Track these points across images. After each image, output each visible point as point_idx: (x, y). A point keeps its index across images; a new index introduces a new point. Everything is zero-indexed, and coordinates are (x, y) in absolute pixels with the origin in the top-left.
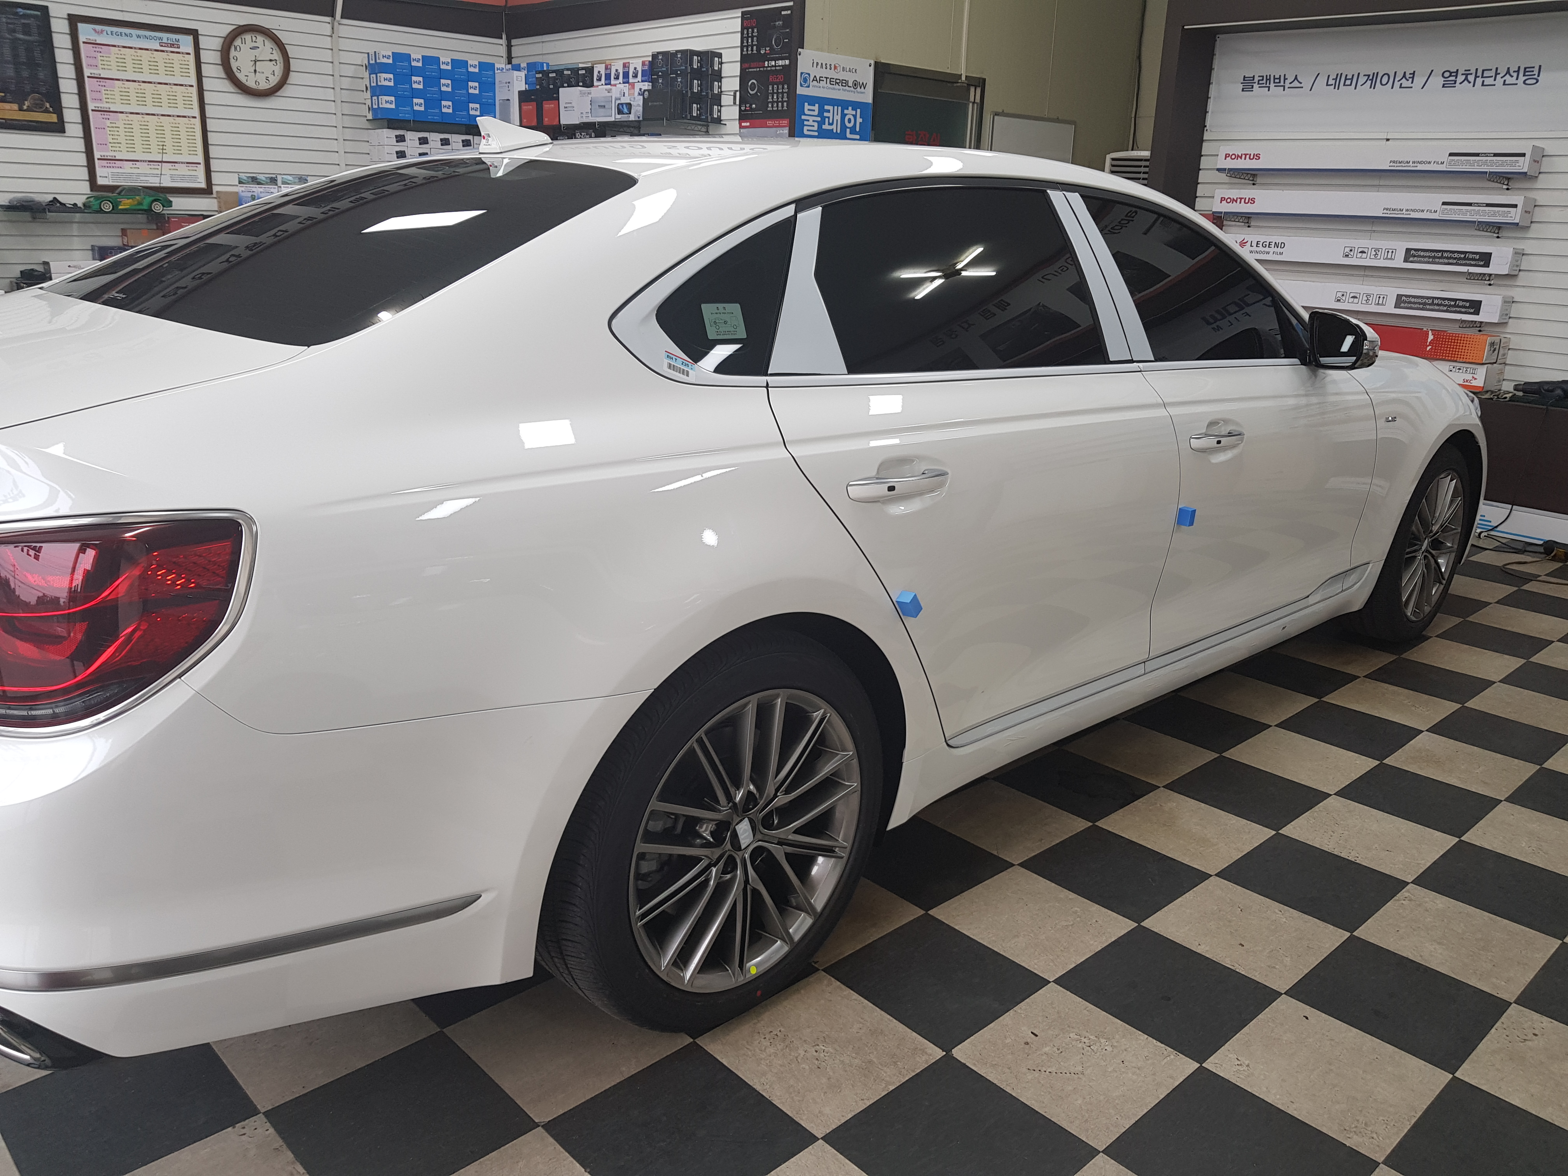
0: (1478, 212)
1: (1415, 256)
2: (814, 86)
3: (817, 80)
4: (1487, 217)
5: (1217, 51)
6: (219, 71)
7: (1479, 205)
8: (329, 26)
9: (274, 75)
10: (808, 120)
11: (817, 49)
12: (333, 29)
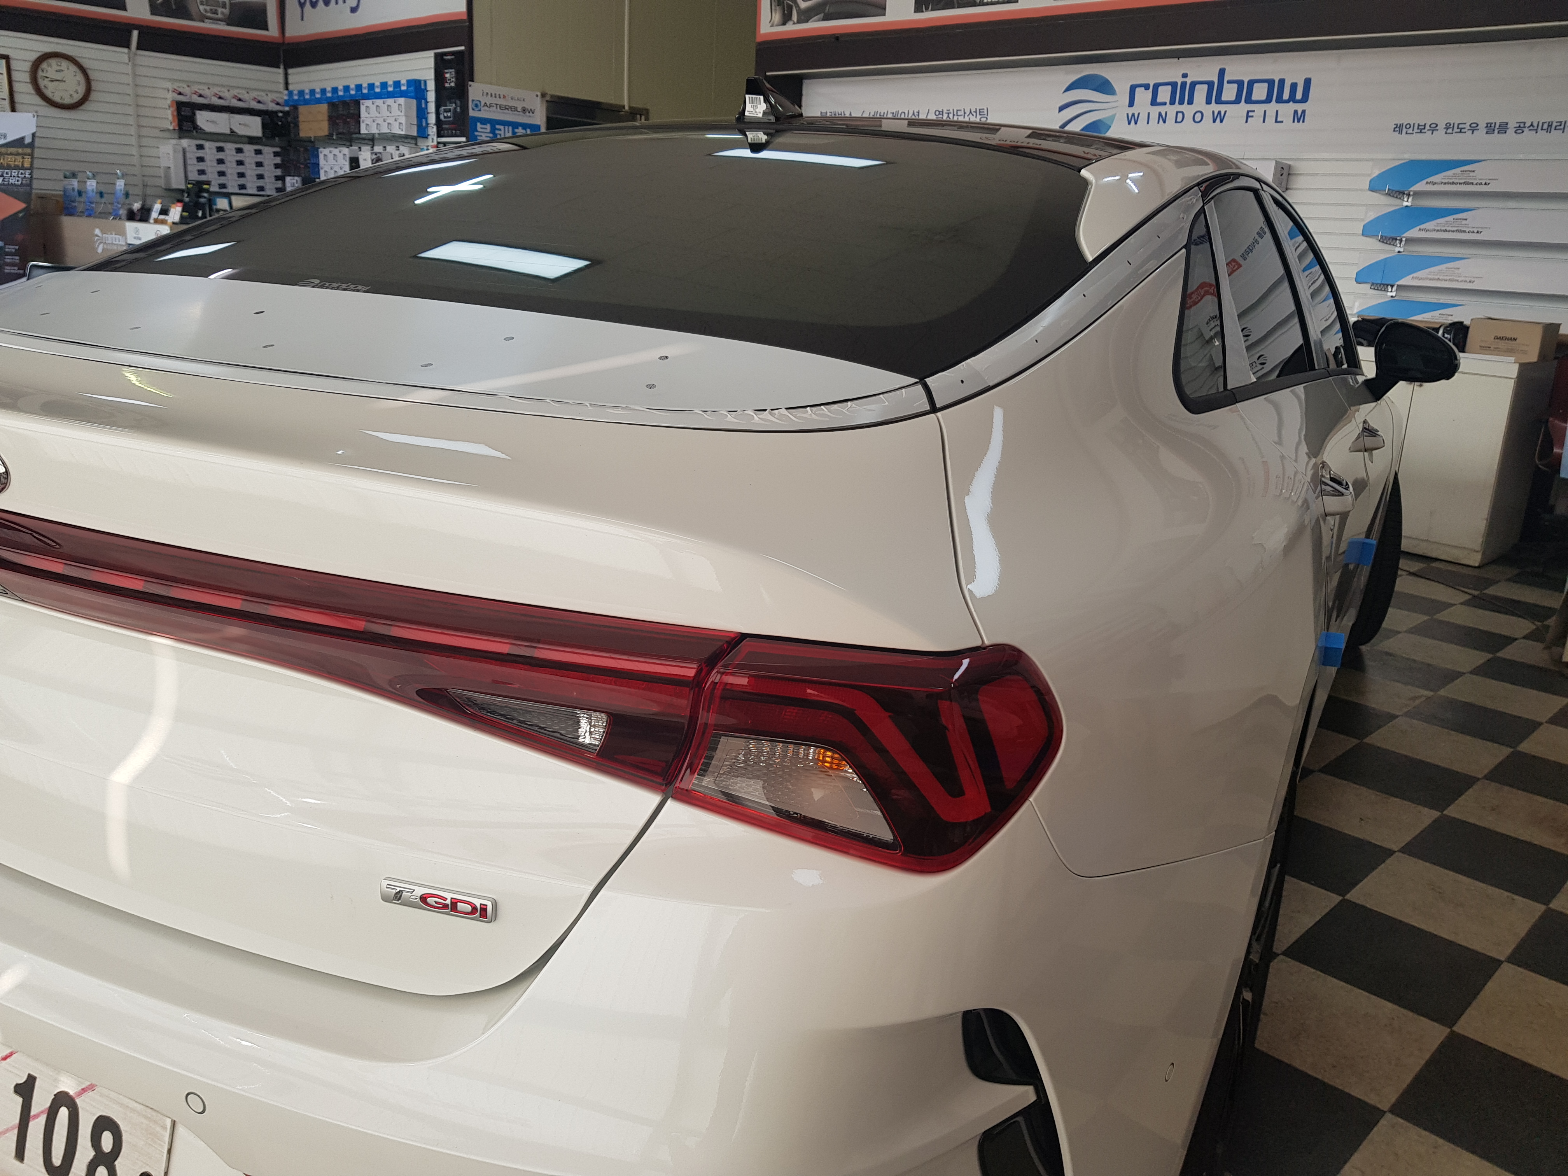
2: (485, 110)
3: (487, 106)
5: (804, 92)
6: (30, 88)
8: (126, 56)
9: (77, 93)
10: (481, 136)
11: (487, 83)
12: (129, 58)
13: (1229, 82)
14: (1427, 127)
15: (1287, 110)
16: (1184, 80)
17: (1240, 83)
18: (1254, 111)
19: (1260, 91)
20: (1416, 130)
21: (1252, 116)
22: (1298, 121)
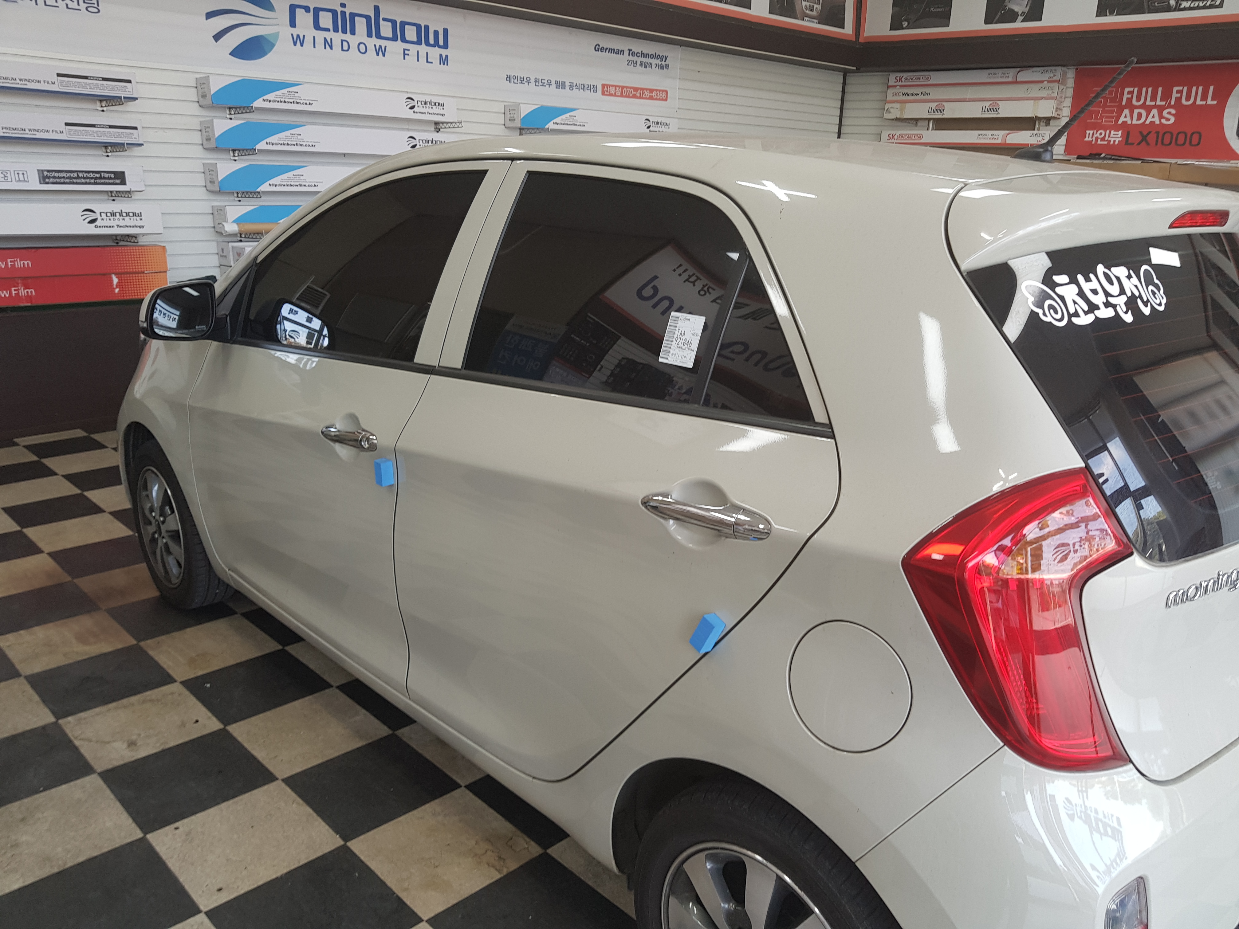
0: (104, 134)
1: (49, 178)
4: (114, 138)
7: (102, 126)
13: (384, 19)
14: (525, 80)
15: (435, 52)
16: (343, 9)
17: (394, 22)
18: (409, 50)
19: (411, 33)
20: (519, 81)
21: (408, 55)
22: (444, 64)
